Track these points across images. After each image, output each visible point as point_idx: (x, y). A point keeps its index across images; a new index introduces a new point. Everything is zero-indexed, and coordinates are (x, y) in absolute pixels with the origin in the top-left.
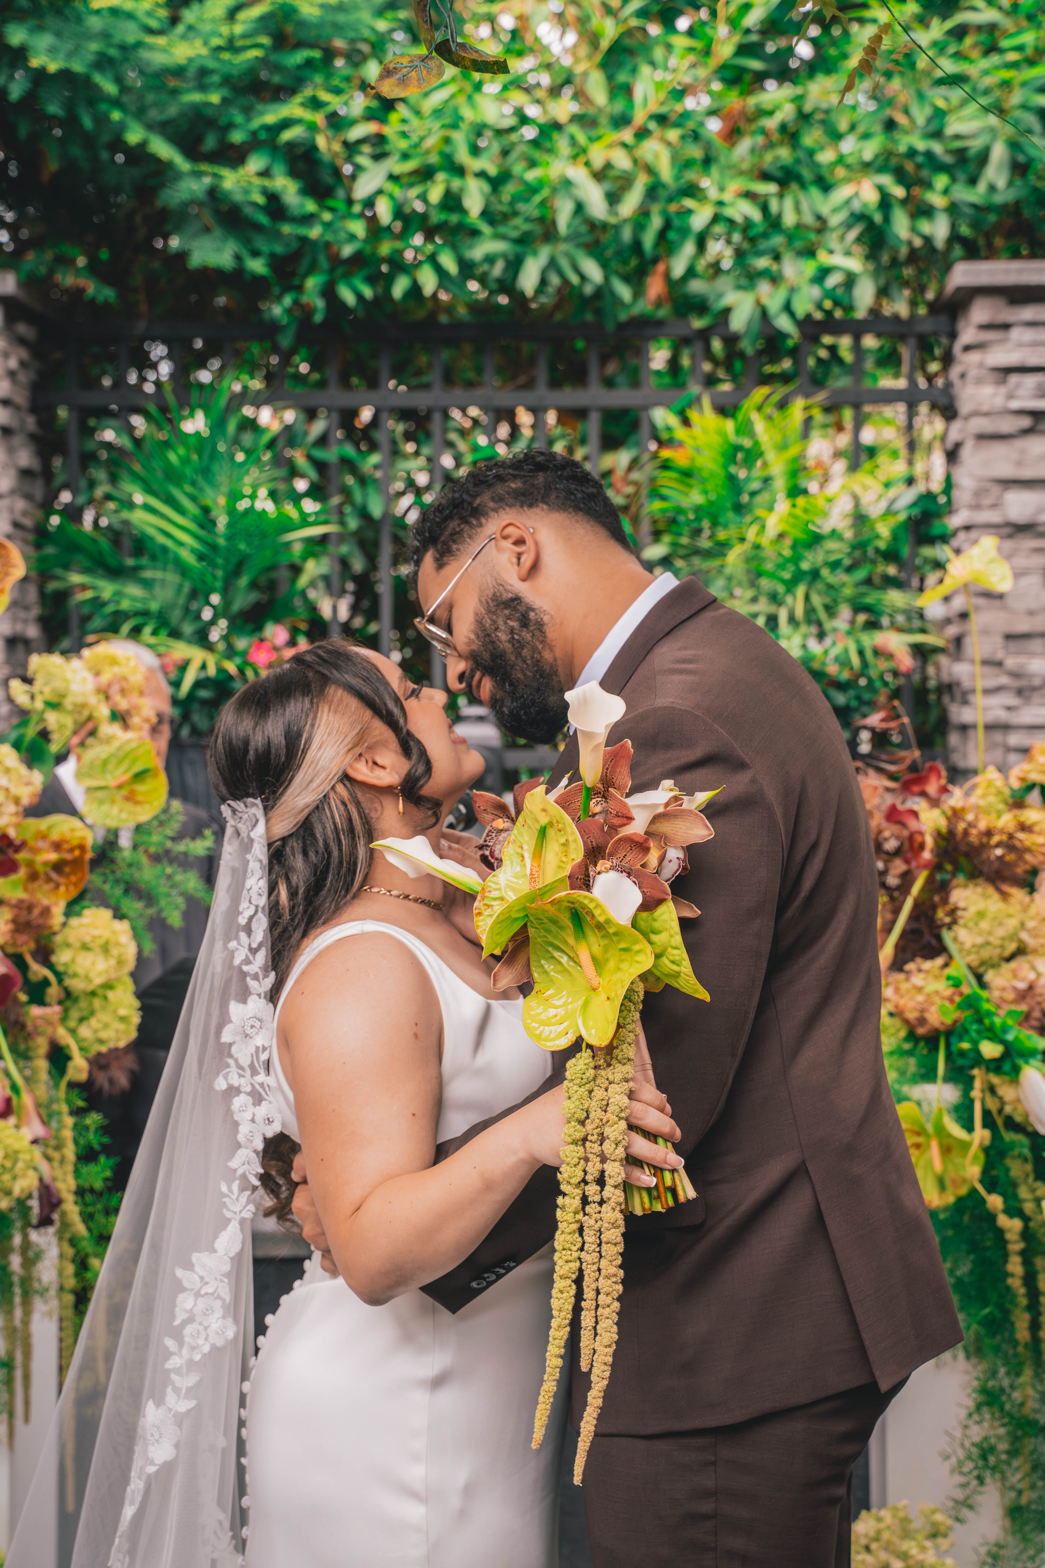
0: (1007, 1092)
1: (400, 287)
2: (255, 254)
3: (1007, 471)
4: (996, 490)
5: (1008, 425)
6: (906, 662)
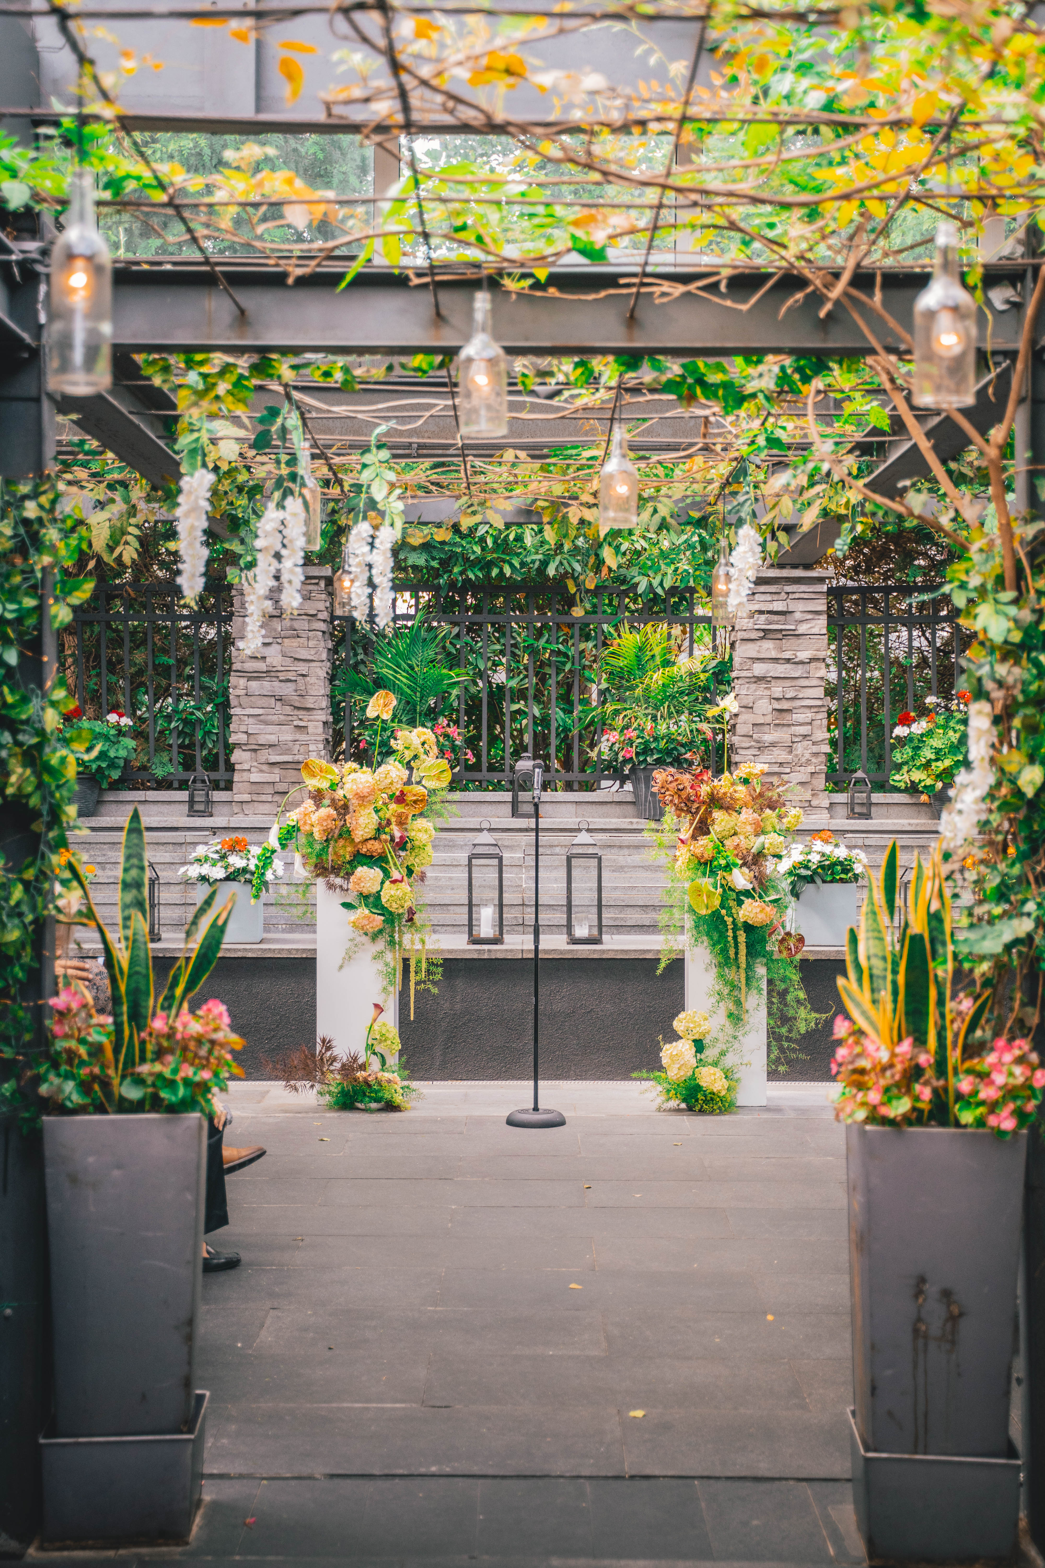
0: (729, 878)
1: (495, 572)
2: (434, 559)
3: (754, 655)
4: (749, 662)
5: (754, 635)
6: (709, 734)
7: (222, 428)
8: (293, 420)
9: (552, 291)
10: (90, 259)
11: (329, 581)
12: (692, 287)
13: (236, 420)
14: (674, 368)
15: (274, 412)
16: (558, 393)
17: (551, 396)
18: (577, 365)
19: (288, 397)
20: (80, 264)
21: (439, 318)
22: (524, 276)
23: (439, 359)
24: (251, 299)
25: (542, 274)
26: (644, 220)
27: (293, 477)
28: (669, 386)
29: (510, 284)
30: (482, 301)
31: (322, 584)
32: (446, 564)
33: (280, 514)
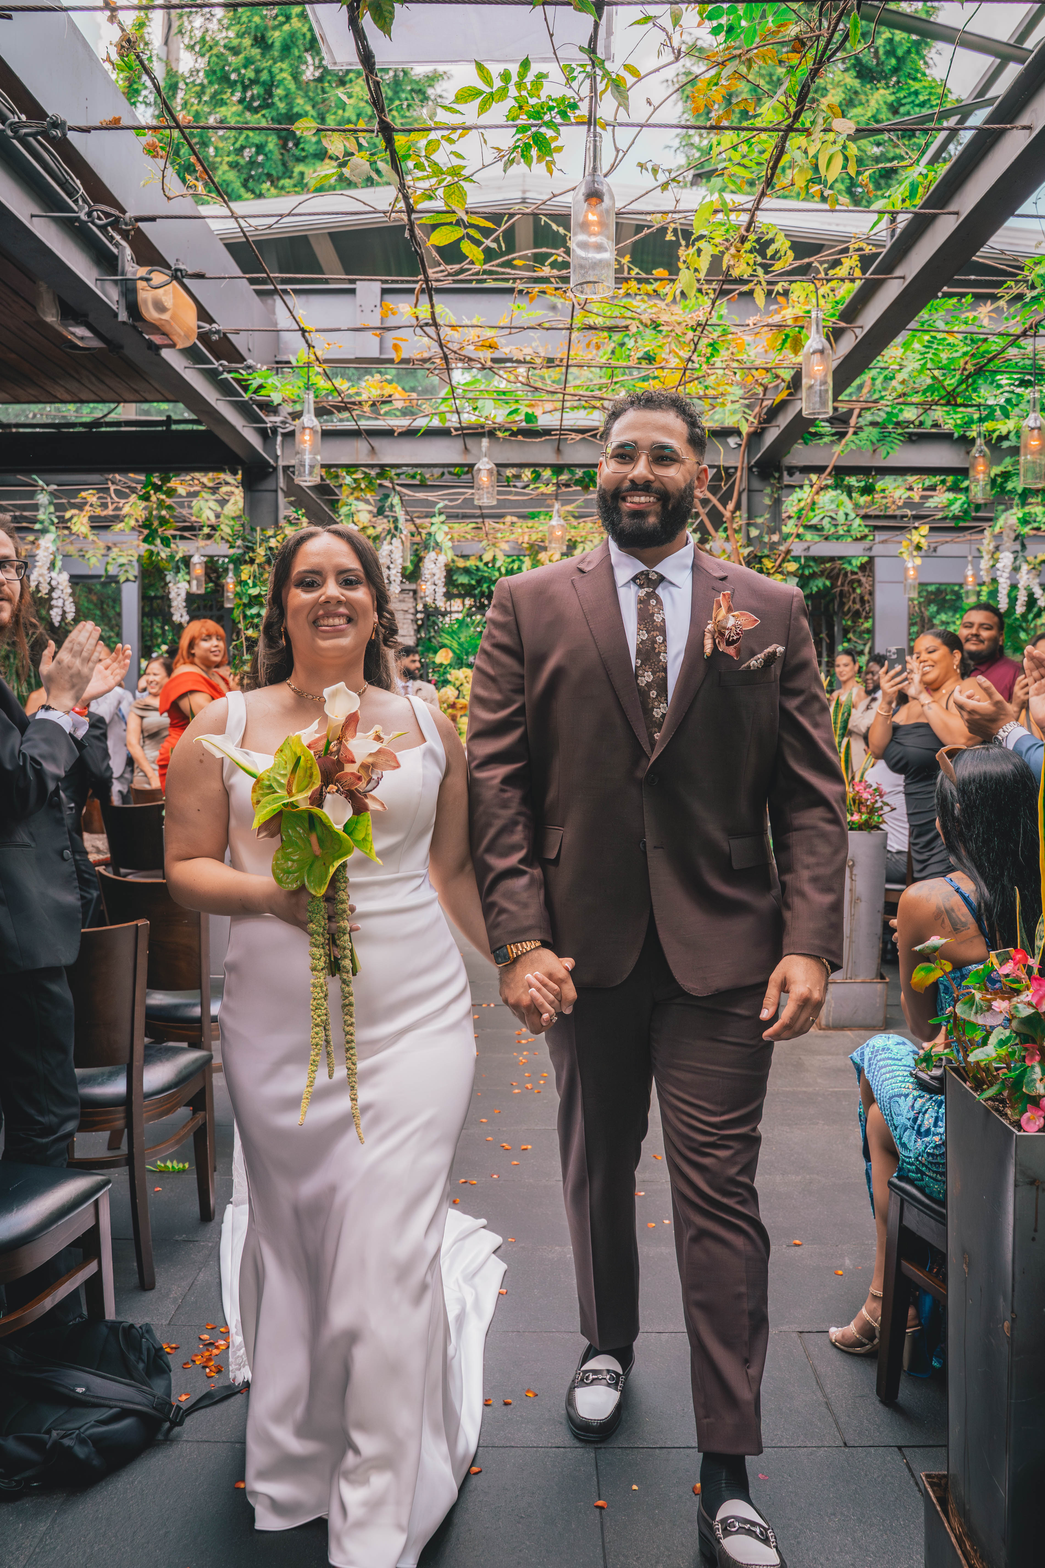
7: (362, 506)
8: (396, 500)
9: (520, 437)
10: (311, 429)
11: (415, 592)
12: (585, 436)
13: (367, 502)
14: (579, 473)
15: (387, 496)
16: (528, 486)
17: (524, 488)
18: (532, 473)
19: (394, 489)
20: (307, 431)
21: (466, 450)
22: (506, 430)
23: (466, 469)
24: (377, 443)
25: (515, 429)
26: (559, 405)
27: (396, 528)
28: (578, 482)
29: (500, 434)
30: (485, 442)
31: (411, 594)
32: (479, 582)
33: (390, 547)
